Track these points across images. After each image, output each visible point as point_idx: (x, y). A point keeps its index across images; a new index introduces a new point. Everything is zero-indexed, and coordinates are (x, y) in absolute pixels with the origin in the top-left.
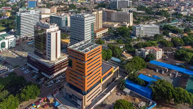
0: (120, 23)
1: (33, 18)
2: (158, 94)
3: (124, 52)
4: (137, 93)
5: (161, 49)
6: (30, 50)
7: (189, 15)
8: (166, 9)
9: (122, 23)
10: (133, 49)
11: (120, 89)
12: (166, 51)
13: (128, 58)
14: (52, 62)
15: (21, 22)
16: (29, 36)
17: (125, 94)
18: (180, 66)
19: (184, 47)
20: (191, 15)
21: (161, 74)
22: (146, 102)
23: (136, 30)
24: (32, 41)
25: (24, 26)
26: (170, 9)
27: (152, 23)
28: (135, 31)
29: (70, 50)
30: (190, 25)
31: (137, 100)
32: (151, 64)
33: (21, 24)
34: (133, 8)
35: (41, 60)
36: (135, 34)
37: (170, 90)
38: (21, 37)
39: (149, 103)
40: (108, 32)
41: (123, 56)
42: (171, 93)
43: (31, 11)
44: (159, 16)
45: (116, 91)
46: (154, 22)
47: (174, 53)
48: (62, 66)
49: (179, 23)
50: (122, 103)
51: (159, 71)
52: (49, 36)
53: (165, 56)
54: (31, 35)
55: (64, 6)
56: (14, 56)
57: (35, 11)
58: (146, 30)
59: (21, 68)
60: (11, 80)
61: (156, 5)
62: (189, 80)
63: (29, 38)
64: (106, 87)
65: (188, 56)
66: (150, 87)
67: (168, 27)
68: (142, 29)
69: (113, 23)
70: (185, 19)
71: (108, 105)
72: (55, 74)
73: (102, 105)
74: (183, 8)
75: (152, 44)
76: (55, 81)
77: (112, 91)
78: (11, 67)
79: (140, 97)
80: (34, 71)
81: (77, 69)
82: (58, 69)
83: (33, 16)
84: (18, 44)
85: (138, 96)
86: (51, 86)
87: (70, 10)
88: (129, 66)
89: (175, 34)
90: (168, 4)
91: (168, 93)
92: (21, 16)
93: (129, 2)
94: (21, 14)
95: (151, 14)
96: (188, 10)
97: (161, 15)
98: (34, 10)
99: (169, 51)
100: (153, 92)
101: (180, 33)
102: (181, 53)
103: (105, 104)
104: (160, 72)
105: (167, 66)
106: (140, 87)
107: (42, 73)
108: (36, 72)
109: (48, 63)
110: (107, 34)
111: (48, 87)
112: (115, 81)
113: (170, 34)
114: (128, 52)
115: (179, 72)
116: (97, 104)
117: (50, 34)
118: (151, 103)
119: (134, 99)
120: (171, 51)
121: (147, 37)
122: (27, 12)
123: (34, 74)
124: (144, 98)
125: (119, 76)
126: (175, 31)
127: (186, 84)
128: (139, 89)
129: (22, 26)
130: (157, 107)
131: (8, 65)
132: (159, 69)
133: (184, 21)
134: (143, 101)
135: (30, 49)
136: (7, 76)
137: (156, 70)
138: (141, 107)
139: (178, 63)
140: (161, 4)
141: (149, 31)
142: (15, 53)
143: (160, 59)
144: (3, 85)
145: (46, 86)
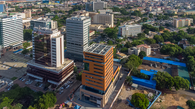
0: (102, 25)
1: (16, 24)
2: (162, 84)
3: (118, 52)
4: (143, 86)
5: (150, 46)
6: (20, 60)
7: (158, 14)
8: (138, 10)
9: (104, 24)
10: (125, 48)
11: (127, 85)
12: (153, 48)
13: (124, 57)
14: (58, 69)
15: (3, 30)
16: (14, 44)
17: (134, 88)
18: (168, 59)
19: (165, 43)
20: (159, 15)
21: (155, 68)
22: (152, 92)
23: (123, 31)
24: (17, 50)
25: (6, 34)
26: (141, 10)
27: (130, 23)
28: (121, 32)
29: (86, 54)
30: (161, 23)
31: (146, 92)
32: (145, 61)
33: (4, 31)
34: (109, 10)
35: (46, 68)
36: (121, 34)
37: (172, 80)
38: (4, 47)
39: (155, 92)
40: (94, 34)
41: (119, 56)
42: (172, 81)
43: (13, 16)
44: (134, 17)
45: (125, 87)
46: (132, 22)
47: (159, 48)
48: (68, 71)
49: (152, 22)
50: (139, 96)
51: (152, 65)
52: (54, 41)
53: (153, 52)
54: (16, 44)
55: (37, 10)
56: (5, 68)
57: (18, 16)
58: (131, 30)
59: (20, 80)
60: (19, 93)
61: (127, 6)
62: (179, 70)
63: (14, 46)
64: (115, 85)
65: (172, 50)
66: (154, 79)
67: (146, 26)
68: (127, 29)
69: (96, 25)
70: (156, 18)
71: (123, 100)
72: (63, 80)
73: (119, 101)
74: (151, 8)
75: (140, 42)
76: (64, 87)
77: (121, 88)
78: (8, 80)
79: (147, 90)
80: (37, 81)
81: (95, 72)
82: (65, 75)
83: (16, 22)
84: (3, 55)
85: (145, 88)
86: (63, 92)
87: (47, 14)
88: (130, 64)
89: (153, 32)
90: (136, 4)
91: (170, 82)
92: (3, 22)
93: (104, 3)
94: (3, 20)
95: (127, 15)
96: (155, 10)
97: (135, 16)
98: (16, 15)
99: (155, 47)
100: (158, 83)
101: (157, 31)
102: (166, 48)
103: (121, 100)
104: (154, 66)
105: (159, 60)
106: (145, 80)
107: (49, 81)
108: (40, 81)
109: (55, 70)
110: (94, 37)
111: (60, 93)
112: (121, 79)
113: (150, 32)
114: (121, 52)
115: (169, 64)
116: (114, 101)
117: (54, 40)
118: (157, 92)
119: (143, 92)
120: (156, 47)
121: (132, 36)
122: (9, 17)
123: (38, 84)
124: (150, 90)
125: (122, 74)
126: (153, 30)
127: (178, 73)
128: (145, 82)
129: (5, 34)
130: (162, 95)
131: (2, 78)
132: (152, 64)
133: (156, 20)
134: (150, 92)
135: (19, 58)
136: (8, 89)
137: (150, 65)
138: (150, 97)
139: (165, 57)
140: (131, 5)
141: (133, 31)
142: (4, 65)
143: (150, 55)
144: (11, 99)
145: (57, 93)
